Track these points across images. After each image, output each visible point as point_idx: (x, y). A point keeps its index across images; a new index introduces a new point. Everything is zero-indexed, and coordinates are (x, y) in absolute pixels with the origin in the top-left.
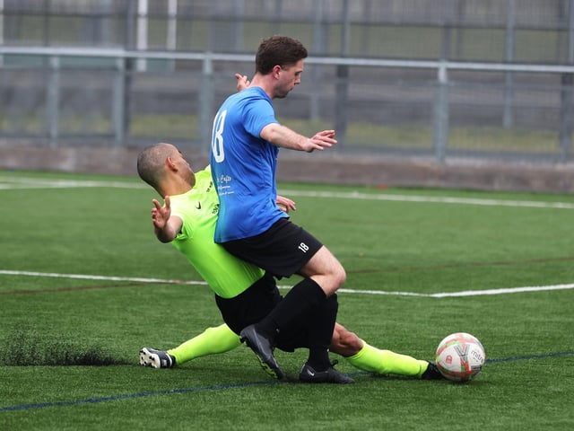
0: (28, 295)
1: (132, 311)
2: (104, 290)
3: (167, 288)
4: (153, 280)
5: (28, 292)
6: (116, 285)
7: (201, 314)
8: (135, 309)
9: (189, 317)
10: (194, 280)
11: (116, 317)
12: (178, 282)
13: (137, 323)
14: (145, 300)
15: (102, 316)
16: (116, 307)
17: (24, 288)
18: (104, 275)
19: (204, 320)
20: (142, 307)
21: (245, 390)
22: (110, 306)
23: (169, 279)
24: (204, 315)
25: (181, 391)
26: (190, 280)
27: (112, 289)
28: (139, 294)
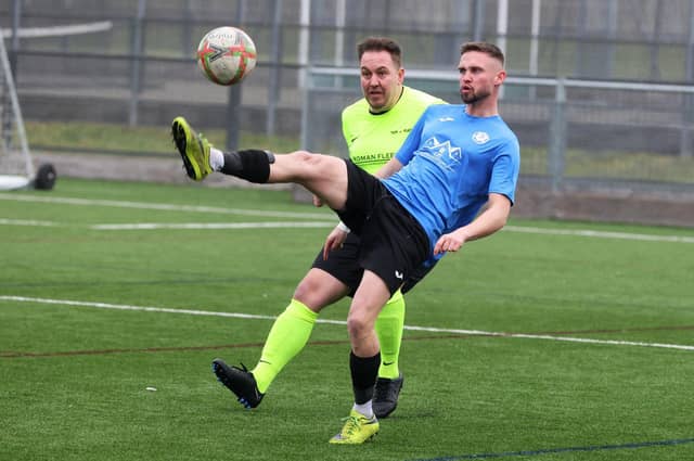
0: (331, 346)
1: (445, 366)
2: (417, 342)
3: (489, 341)
4: (475, 332)
5: (331, 343)
6: (432, 336)
7: (523, 371)
8: (449, 363)
9: (509, 374)
10: (521, 333)
11: (426, 372)
12: (503, 334)
13: (449, 379)
14: (463, 354)
15: (410, 371)
16: (427, 361)
17: (328, 339)
18: (419, 325)
19: (524, 378)
20: (457, 361)
21: (557, 457)
22: (421, 360)
23: (493, 331)
24: (527, 372)
25: (485, 456)
26: (516, 333)
27: (428, 341)
28: (457, 346)
